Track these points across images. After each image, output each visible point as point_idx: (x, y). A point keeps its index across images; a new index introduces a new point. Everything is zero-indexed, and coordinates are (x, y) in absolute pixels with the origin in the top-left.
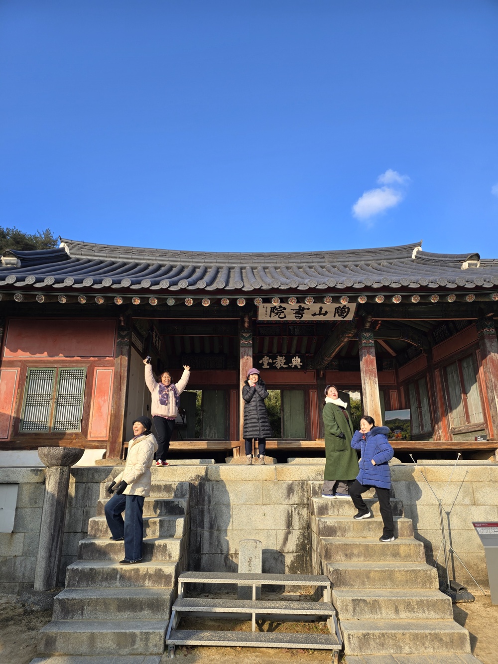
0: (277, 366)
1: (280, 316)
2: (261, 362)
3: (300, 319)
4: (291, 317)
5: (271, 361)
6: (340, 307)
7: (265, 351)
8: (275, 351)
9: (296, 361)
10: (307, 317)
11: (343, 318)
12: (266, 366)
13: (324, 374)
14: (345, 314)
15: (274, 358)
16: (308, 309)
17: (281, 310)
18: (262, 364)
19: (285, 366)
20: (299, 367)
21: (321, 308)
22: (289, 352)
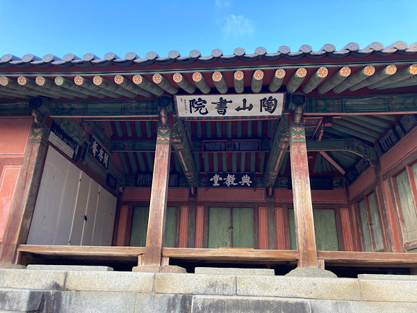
0: (227, 183)
1: (202, 111)
2: (211, 180)
3: (224, 114)
4: (213, 113)
5: (221, 179)
6: (265, 99)
7: (216, 169)
8: (225, 169)
9: (246, 180)
10: (231, 112)
11: (271, 113)
12: (216, 184)
13: (273, 191)
14: (273, 107)
15: (224, 176)
16: (231, 102)
17: (201, 104)
18: (213, 182)
19: (235, 184)
20: (249, 185)
21: (245, 101)
22: (239, 170)
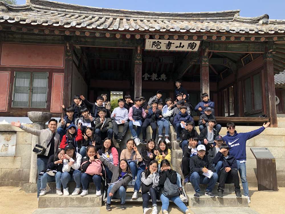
0: (152, 79)
1: (158, 47)
3: (169, 49)
4: (163, 48)
5: (149, 76)
6: (191, 43)
8: (152, 70)
9: (163, 77)
10: (173, 48)
11: (193, 49)
12: (146, 79)
15: (151, 74)
16: (174, 43)
17: (158, 44)
19: (157, 79)
20: (165, 80)
21: (181, 43)
22: (159, 71)
